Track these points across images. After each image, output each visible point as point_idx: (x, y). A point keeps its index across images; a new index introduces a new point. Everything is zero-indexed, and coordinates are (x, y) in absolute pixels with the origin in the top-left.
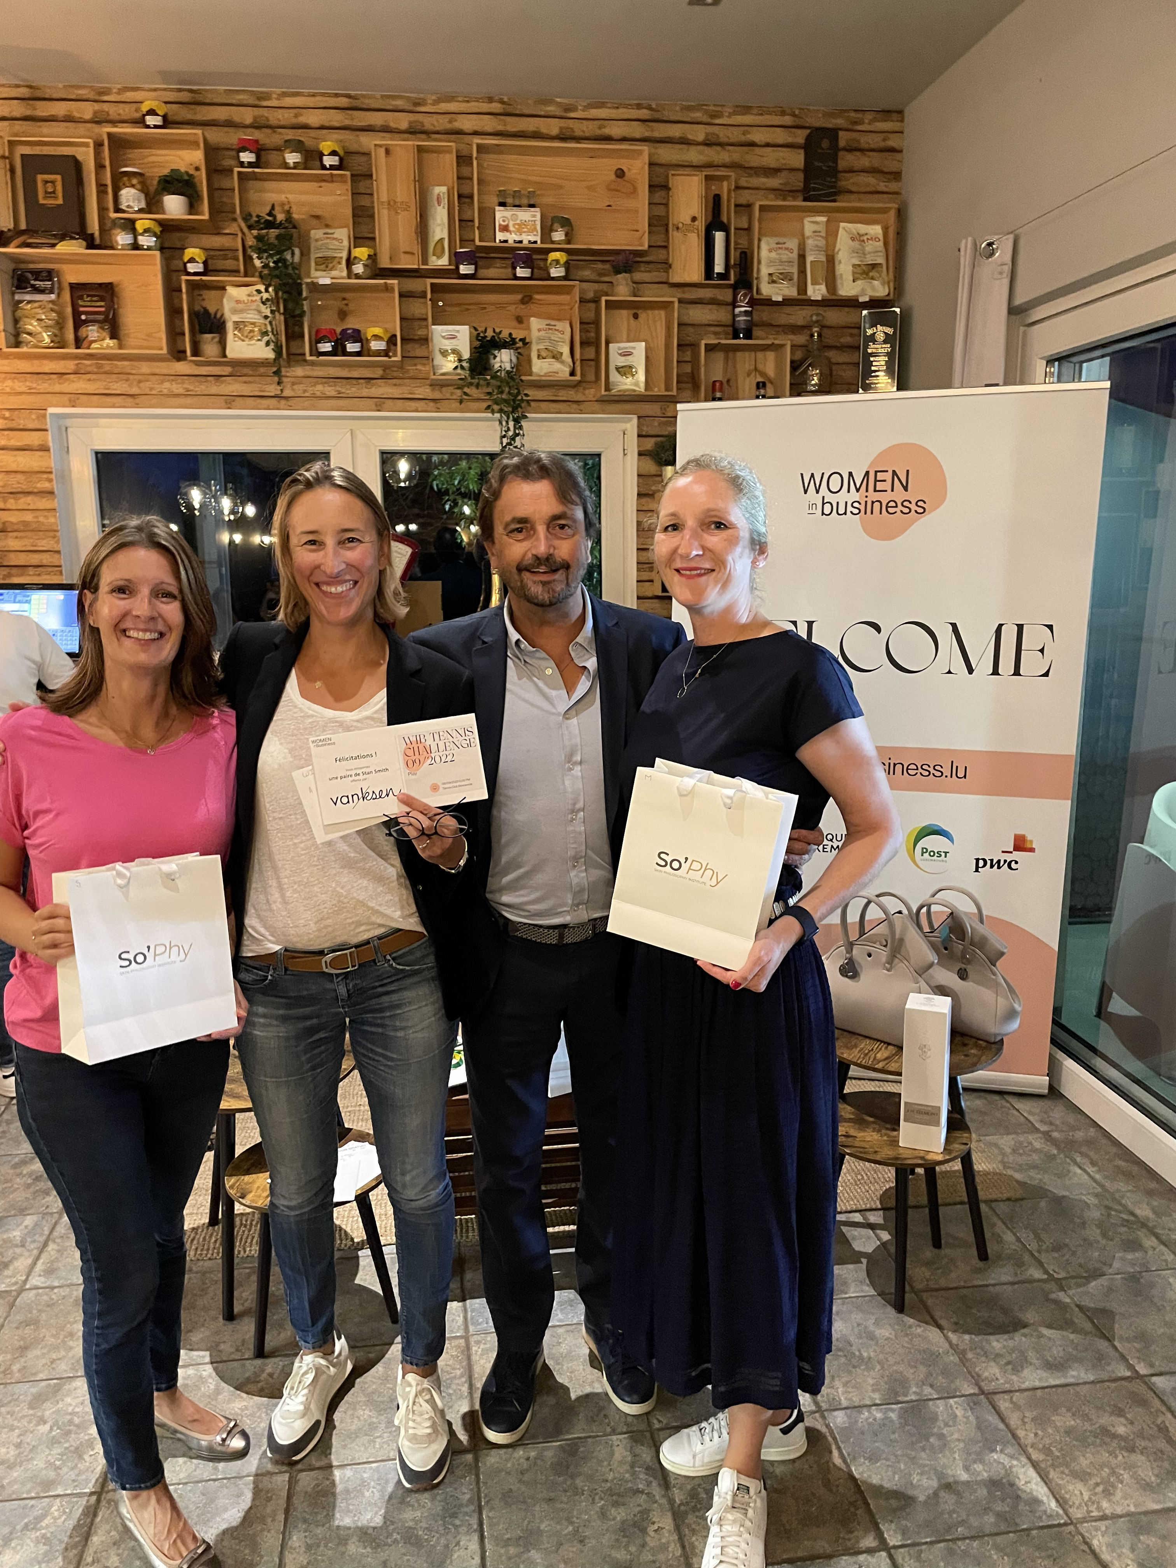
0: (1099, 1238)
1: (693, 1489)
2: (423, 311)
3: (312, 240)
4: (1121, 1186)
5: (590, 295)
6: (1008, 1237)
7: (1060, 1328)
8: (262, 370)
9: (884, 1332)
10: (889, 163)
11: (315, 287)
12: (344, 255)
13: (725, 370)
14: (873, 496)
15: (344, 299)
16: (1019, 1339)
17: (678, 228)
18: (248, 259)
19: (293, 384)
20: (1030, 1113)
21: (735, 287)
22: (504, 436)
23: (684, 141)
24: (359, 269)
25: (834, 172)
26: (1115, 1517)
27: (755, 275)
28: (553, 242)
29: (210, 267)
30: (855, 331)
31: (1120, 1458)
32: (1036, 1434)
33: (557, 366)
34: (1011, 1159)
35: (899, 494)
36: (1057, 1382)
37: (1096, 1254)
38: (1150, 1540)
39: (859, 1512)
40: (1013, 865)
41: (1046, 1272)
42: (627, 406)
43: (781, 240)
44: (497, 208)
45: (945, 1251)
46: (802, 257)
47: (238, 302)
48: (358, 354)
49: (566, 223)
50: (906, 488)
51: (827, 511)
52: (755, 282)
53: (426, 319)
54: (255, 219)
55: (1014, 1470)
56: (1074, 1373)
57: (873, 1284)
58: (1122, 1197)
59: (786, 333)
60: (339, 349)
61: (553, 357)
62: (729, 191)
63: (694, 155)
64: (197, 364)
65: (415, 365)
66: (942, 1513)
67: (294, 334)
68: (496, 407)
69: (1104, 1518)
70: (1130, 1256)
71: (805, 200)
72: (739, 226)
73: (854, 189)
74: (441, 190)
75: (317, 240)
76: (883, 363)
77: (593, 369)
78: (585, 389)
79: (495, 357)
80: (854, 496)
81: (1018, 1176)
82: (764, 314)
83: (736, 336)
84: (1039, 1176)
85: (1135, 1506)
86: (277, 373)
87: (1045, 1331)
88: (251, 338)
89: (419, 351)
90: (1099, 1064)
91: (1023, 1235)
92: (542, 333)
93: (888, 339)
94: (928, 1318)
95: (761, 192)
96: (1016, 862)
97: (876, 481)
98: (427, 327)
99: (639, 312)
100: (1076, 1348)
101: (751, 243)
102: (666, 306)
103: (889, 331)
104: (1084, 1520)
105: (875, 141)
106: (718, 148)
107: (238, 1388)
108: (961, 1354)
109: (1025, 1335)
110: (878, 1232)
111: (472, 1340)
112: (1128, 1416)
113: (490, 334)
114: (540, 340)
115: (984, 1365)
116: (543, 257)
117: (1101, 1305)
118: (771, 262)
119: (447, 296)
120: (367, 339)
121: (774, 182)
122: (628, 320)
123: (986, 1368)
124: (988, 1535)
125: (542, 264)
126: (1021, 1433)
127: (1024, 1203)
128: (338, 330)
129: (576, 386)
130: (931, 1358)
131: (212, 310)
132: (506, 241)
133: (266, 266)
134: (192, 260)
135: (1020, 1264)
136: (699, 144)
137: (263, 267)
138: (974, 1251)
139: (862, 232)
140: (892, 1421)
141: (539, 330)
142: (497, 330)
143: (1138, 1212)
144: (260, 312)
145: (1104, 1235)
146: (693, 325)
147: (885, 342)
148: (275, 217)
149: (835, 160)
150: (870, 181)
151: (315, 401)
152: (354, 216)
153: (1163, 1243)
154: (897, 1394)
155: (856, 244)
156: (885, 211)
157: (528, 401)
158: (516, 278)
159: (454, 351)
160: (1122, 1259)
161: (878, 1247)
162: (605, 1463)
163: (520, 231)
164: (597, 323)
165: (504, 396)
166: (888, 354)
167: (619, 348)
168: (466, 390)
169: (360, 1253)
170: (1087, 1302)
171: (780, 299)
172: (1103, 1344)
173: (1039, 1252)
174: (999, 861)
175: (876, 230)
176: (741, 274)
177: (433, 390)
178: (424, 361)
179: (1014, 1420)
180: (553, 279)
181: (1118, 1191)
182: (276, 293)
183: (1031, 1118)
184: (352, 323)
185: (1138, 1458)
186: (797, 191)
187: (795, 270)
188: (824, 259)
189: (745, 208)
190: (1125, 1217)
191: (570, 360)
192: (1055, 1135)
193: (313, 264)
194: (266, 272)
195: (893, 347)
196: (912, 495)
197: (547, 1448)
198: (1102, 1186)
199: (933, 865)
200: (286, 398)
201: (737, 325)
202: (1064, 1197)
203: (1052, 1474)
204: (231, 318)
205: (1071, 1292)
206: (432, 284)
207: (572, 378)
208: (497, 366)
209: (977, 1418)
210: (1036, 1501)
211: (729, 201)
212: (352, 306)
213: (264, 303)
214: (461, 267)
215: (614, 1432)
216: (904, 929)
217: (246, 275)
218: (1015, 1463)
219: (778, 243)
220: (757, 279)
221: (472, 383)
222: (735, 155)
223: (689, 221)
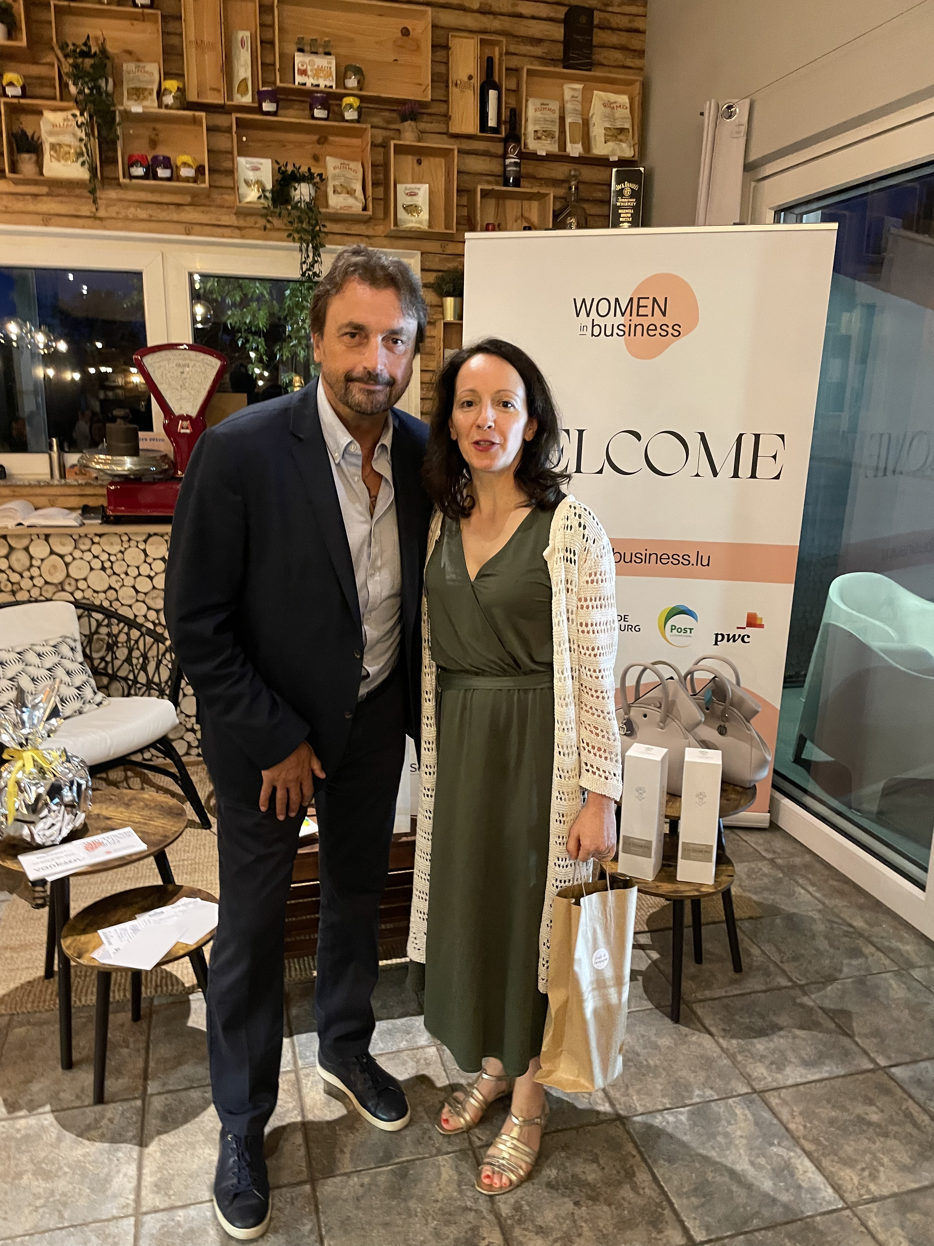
0: (828, 947)
1: (517, 1202)
2: (229, 145)
3: (124, 73)
4: (837, 902)
5: (379, 140)
6: (755, 951)
7: (809, 1029)
8: (78, 191)
9: (665, 1041)
10: (635, 42)
11: (127, 115)
12: (155, 88)
13: (497, 215)
14: (636, 320)
15: (154, 129)
16: (778, 1041)
17: (456, 84)
18: (64, 86)
19: (108, 206)
20: (756, 843)
21: (505, 141)
22: (304, 262)
23: (461, 8)
24: (169, 100)
25: (590, 45)
26: (883, 1198)
27: (523, 131)
28: (346, 88)
29: (28, 93)
30: (605, 187)
31: (878, 1143)
32: (805, 1126)
33: (351, 201)
34: (747, 883)
35: (658, 319)
36: (816, 1077)
37: (827, 962)
38: (915, 1217)
39: (665, 1212)
40: (746, 639)
41: (790, 980)
42: (412, 242)
43: (546, 102)
44: (296, 54)
45: (705, 966)
46: (562, 119)
47: (54, 126)
48: (169, 179)
49: (358, 72)
50: (664, 314)
51: (596, 330)
52: (523, 137)
53: (231, 153)
54: (71, 47)
55: (793, 1161)
56: (827, 1068)
57: (650, 999)
58: (841, 912)
59: (547, 186)
60: (152, 174)
61: (348, 193)
62: (501, 55)
63: (469, 21)
64: (16, 182)
65: (222, 194)
66: (737, 1207)
67: (108, 159)
68: (296, 236)
69: (874, 1200)
70: (855, 962)
71: (564, 67)
72: (509, 87)
73: (605, 62)
74: (244, 35)
75: (129, 73)
76: (629, 215)
77: (382, 207)
78: (375, 225)
79: (295, 189)
80: (620, 319)
81: (754, 897)
82: (529, 168)
83: (506, 183)
84: (772, 897)
85: (899, 1187)
86: (93, 192)
87: (798, 1032)
88: (66, 160)
89: (226, 181)
90: (808, 800)
91: (766, 948)
93: (634, 194)
94: (700, 1026)
95: (527, 59)
96: (748, 637)
97: (639, 307)
98: (233, 160)
99: (422, 158)
100: (825, 1046)
101: (519, 101)
102: (445, 153)
103: (635, 187)
104: (857, 1204)
105: (622, 22)
106: (491, 17)
107: (80, 1135)
108: (732, 1057)
109: (781, 1037)
110: (648, 951)
111: (302, 1073)
112: (878, 1104)
113: (290, 168)
114: (335, 177)
115: (752, 1066)
116: (338, 102)
117: (838, 1007)
118: (536, 121)
119: (252, 133)
120: (177, 167)
122: (413, 165)
123: (755, 1067)
124: (780, 1225)
125: (336, 109)
126: (792, 1126)
127: (763, 920)
128: (149, 158)
129: (367, 221)
130: (708, 1063)
131: (29, 133)
132: (305, 84)
133: (81, 92)
134: (11, 84)
135: (767, 974)
136: (473, 11)
137: (79, 93)
138: (730, 966)
139: (612, 100)
140: (682, 1123)
141: (335, 168)
142: (297, 165)
143: (855, 924)
144: (75, 135)
145: (831, 945)
146: (468, 173)
147: (631, 196)
148: (90, 48)
149: (591, 35)
150: (618, 56)
151: (129, 222)
152: (164, 52)
153: (878, 949)
154: (683, 1097)
155: (608, 110)
156: (631, 83)
157: (325, 233)
158: (313, 117)
159: (259, 183)
160: (849, 965)
161: (650, 966)
162: (435, 1184)
163: (316, 76)
164: (386, 165)
165: (304, 226)
166: (633, 208)
167: (406, 189)
168: (270, 219)
169: (191, 997)
170: (828, 1004)
171: (544, 154)
172: (846, 1041)
173: (782, 962)
174: (734, 636)
175: (624, 99)
176: (511, 128)
177: (238, 217)
178: (230, 191)
179: (785, 1114)
180: (347, 121)
181: (836, 906)
182: (91, 117)
183: (756, 847)
184: (162, 151)
185: (892, 1143)
186: (558, 60)
187: (556, 129)
188: (580, 121)
189: (513, 71)
190: (845, 928)
191: (362, 197)
192: (779, 861)
193: (125, 93)
194: (81, 97)
195: (638, 201)
196: (669, 320)
197: (379, 1174)
198: (823, 904)
199: (681, 639)
200: (101, 219)
201: (507, 174)
202: (794, 914)
203: (826, 1163)
204: (47, 140)
205: (813, 996)
206: (237, 118)
207: (365, 213)
208: (297, 198)
209: (753, 1115)
210: (817, 1190)
211: (500, 64)
212: (162, 136)
213: (79, 126)
214: (264, 104)
215: (439, 1152)
216: (676, 694)
217: (62, 99)
218: (792, 1154)
219: (542, 104)
220: (525, 134)
221: (275, 212)
222: (505, 24)
223: (466, 79)
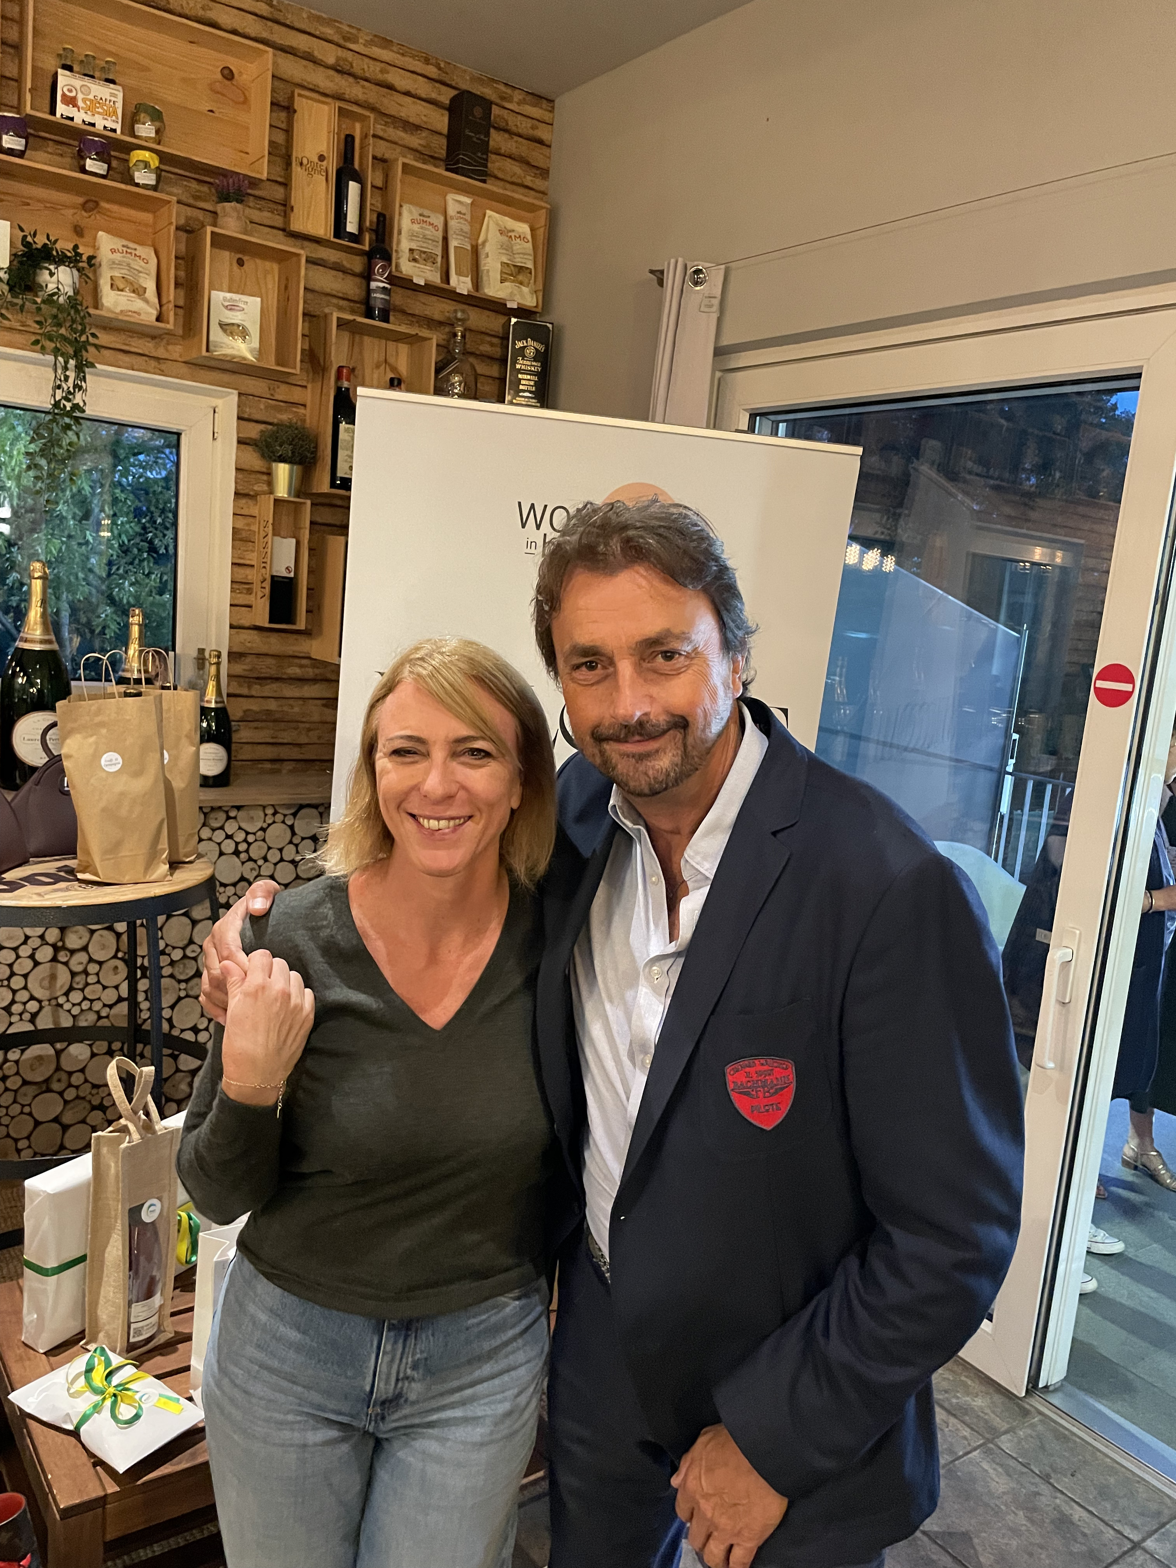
5: (188, 222)
10: (537, 156)
17: (301, 164)
21: (371, 256)
22: (59, 387)
23: (309, 58)
25: (484, 148)
27: (394, 247)
28: (137, 136)
30: (500, 341)
33: (138, 304)
42: (226, 377)
43: (426, 213)
44: (59, 71)
46: (445, 239)
52: (394, 255)
59: (425, 327)
61: (134, 292)
62: (365, 135)
63: (321, 79)
68: (50, 345)
71: (448, 170)
72: (376, 182)
73: (500, 175)
76: (532, 383)
78: (170, 344)
79: (52, 274)
82: (399, 298)
83: (369, 314)
92: (117, 256)
93: (538, 356)
95: (400, 149)
99: (245, 258)
101: (390, 207)
102: (281, 257)
103: (541, 348)
105: (524, 126)
106: (351, 79)
113: (40, 241)
114: (113, 264)
116: (124, 153)
118: (412, 236)
121: (415, 141)
122: (231, 264)
125: (121, 164)
129: (154, 336)
132: (71, 119)
136: (326, 66)
139: (509, 228)
141: (113, 251)
142: (52, 238)
146: (320, 293)
149: (488, 136)
150: (514, 169)
155: (505, 239)
156: (532, 208)
157: (96, 346)
158: (83, 170)
163: (92, 110)
164: (197, 260)
165: (63, 331)
166: (535, 373)
167: (225, 299)
171: (422, 283)
176: (377, 240)
180: (137, 185)
186: (440, 159)
187: (439, 251)
188: (469, 248)
189: (383, 162)
191: (156, 301)
195: (543, 366)
201: (372, 302)
207: (159, 325)
208: (51, 287)
211: (363, 148)
214: (5, 137)
219: (421, 215)
220: (397, 251)
221: (14, 305)
222: (372, 94)
223: (316, 160)
